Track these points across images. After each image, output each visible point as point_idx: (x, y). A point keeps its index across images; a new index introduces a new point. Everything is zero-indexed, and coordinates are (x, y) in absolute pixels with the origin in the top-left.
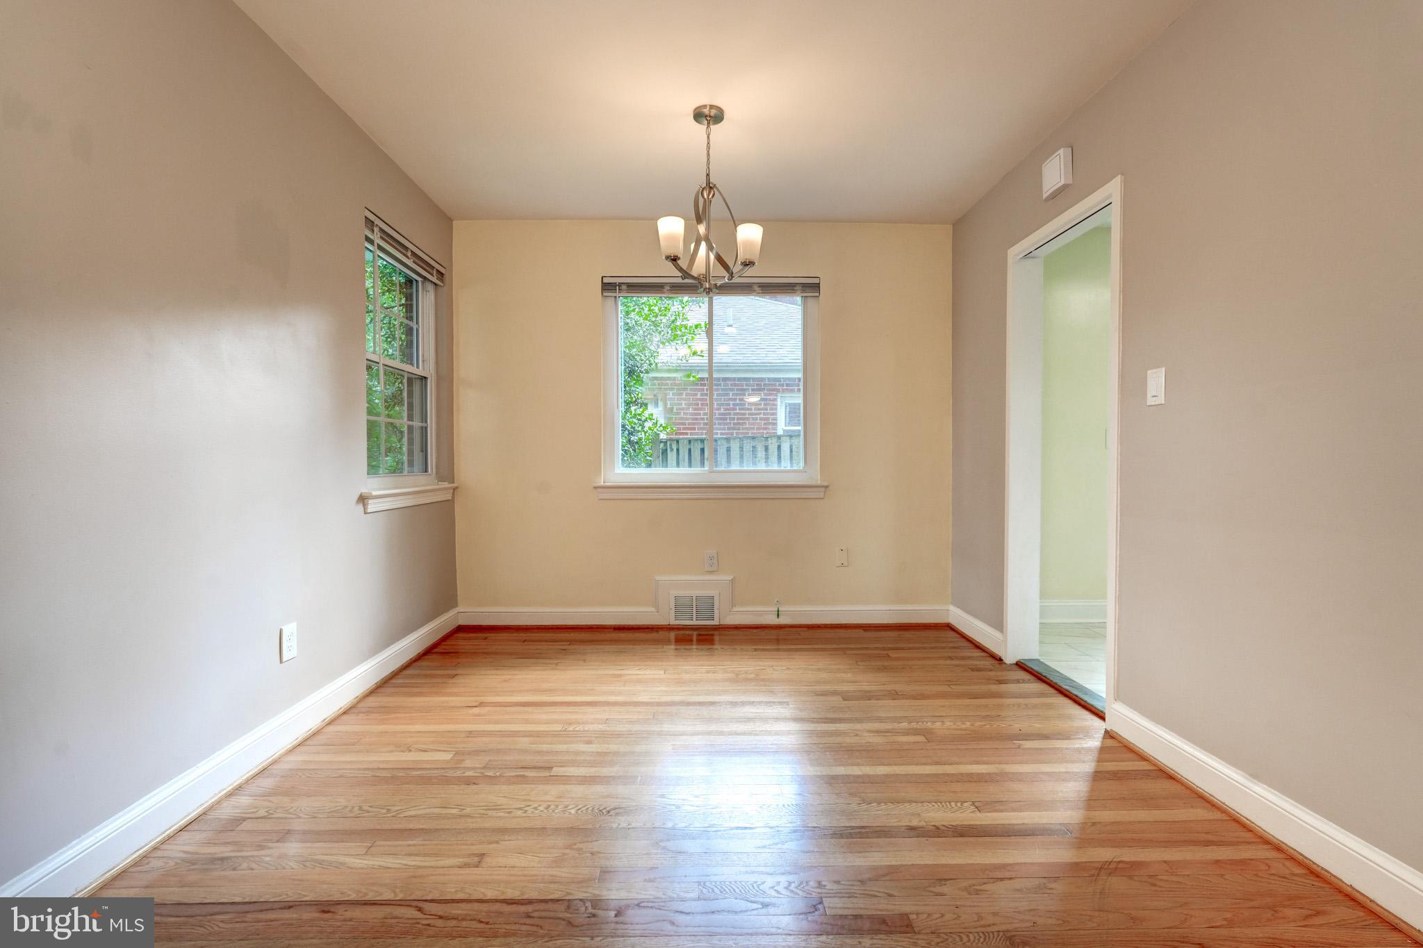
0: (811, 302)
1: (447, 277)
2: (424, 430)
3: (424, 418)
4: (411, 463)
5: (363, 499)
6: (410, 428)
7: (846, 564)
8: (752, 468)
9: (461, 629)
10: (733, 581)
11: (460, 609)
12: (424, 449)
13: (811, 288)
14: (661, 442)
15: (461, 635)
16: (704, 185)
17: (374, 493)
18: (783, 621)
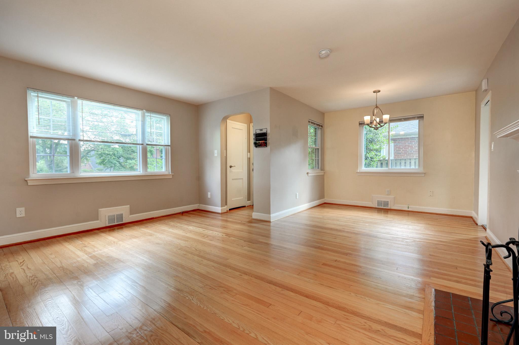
0: (421, 121)
1: (323, 127)
2: (318, 160)
3: (318, 157)
4: (316, 167)
5: (308, 173)
6: (316, 159)
7: (432, 195)
8: (399, 168)
9: (325, 203)
10: (394, 198)
11: (325, 199)
12: (318, 164)
13: (421, 117)
14: (386, 160)
15: (325, 204)
16: (376, 107)
17: (309, 172)
18: (410, 209)
